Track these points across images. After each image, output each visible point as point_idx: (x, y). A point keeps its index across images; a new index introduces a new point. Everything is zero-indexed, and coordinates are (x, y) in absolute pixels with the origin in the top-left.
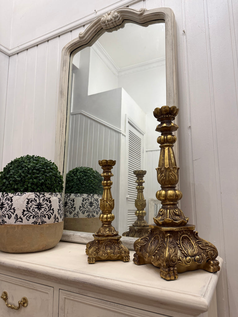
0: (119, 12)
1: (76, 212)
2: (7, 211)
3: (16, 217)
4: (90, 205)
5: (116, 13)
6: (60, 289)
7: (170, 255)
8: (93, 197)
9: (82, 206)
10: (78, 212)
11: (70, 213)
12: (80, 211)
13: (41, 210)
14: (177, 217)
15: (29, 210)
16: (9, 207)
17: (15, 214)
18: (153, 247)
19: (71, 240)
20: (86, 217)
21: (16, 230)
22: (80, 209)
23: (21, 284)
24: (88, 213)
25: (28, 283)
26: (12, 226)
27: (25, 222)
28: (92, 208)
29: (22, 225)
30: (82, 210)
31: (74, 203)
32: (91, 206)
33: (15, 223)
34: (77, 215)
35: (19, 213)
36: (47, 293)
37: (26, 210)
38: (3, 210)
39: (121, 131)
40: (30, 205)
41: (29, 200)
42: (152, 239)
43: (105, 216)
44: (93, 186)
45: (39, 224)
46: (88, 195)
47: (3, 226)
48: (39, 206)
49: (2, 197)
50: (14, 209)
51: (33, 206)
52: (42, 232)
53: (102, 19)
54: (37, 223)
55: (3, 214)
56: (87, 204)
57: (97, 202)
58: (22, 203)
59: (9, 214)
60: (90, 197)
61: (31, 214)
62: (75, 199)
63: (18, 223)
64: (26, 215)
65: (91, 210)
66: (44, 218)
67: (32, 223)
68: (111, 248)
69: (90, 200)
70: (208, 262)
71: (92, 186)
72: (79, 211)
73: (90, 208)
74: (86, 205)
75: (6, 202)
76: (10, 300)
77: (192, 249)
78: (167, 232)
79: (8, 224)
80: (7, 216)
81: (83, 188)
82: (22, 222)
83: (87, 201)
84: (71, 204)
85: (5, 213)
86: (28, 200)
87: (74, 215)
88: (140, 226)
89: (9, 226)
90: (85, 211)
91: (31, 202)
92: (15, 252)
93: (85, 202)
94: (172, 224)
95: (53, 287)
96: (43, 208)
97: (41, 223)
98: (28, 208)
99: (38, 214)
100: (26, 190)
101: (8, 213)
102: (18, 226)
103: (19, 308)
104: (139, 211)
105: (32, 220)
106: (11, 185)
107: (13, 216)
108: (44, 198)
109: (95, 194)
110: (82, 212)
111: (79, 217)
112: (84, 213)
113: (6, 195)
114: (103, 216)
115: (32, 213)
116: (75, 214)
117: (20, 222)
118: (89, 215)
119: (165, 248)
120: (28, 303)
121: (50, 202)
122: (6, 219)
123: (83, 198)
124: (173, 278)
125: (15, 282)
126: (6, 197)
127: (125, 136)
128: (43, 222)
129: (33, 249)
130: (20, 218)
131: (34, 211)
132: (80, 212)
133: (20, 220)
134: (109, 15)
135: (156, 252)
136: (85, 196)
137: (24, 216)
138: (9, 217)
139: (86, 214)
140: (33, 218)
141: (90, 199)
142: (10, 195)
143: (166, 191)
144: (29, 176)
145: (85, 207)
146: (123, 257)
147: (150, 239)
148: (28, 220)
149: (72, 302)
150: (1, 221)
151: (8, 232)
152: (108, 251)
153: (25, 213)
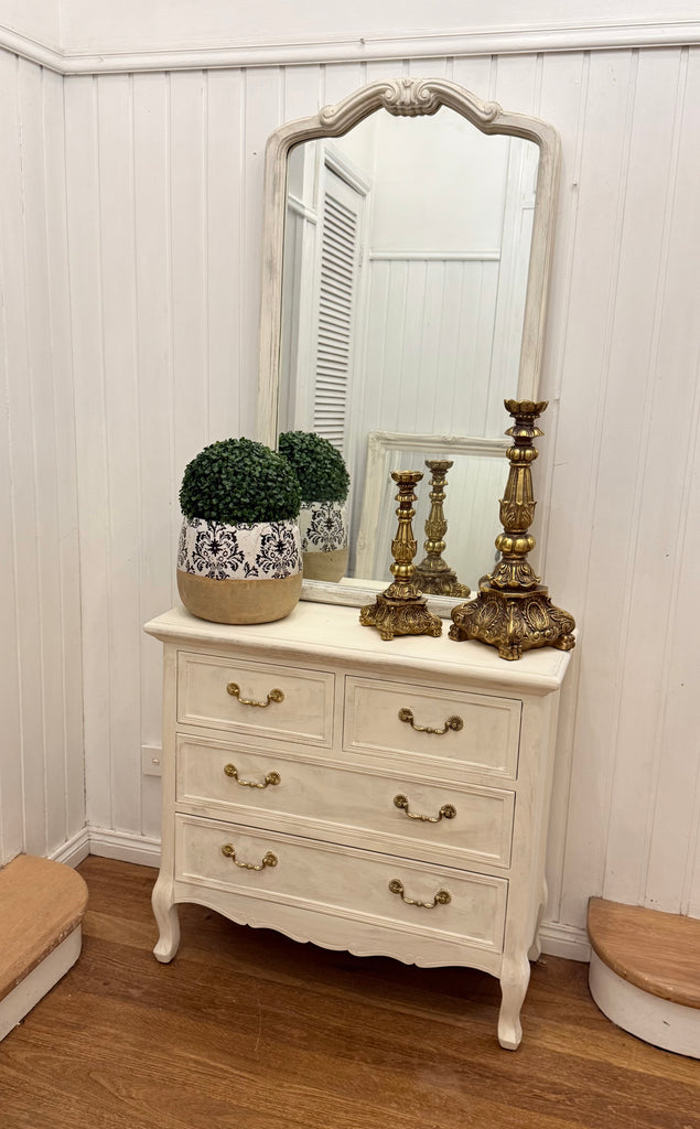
0: (432, 90)
2: (227, 556)
3: (246, 568)
4: (326, 526)
5: (426, 93)
6: (347, 675)
7: (514, 631)
8: (332, 508)
9: (313, 528)
10: (305, 541)
12: (310, 537)
13: (283, 553)
14: (526, 579)
15: (266, 555)
16: (231, 550)
17: (244, 562)
18: (486, 619)
20: (321, 551)
21: (247, 589)
22: (308, 535)
24: (323, 543)
26: (241, 582)
27: (262, 575)
28: (331, 531)
29: (257, 581)
30: (314, 538)
33: (245, 577)
35: (251, 560)
36: (322, 682)
37: (261, 555)
38: (218, 556)
39: (303, 207)
40: (267, 546)
41: (264, 537)
42: (485, 606)
43: (403, 569)
46: (322, 505)
47: (222, 582)
48: (280, 545)
50: (241, 553)
51: (272, 548)
52: (286, 590)
53: (388, 94)
54: (279, 575)
55: (219, 561)
57: (338, 519)
58: (252, 543)
59: (232, 562)
60: (327, 508)
61: (270, 562)
63: (251, 578)
64: (262, 564)
65: (329, 535)
66: (287, 567)
67: (272, 577)
68: (415, 618)
69: (327, 516)
70: (561, 637)
72: (307, 538)
73: (327, 531)
74: (319, 526)
75: (223, 541)
76: (244, 695)
77: (541, 621)
78: (510, 599)
79: (232, 579)
82: (257, 576)
83: (321, 517)
85: (225, 559)
86: (262, 538)
88: (434, 572)
89: (233, 583)
90: (319, 538)
91: (268, 541)
93: (318, 519)
94: (519, 589)
95: (335, 673)
96: (285, 549)
97: (283, 576)
98: (265, 552)
99: (279, 561)
100: (257, 520)
101: (230, 560)
102: (251, 582)
103: (268, 703)
104: (434, 543)
105: (272, 572)
106: (231, 511)
107: (241, 566)
108: (284, 531)
109: (334, 501)
110: (313, 541)
111: (306, 551)
112: (316, 543)
113: (219, 527)
115: (271, 560)
117: (254, 575)
118: (327, 546)
119: (509, 621)
120: (283, 697)
121: (292, 537)
122: (228, 571)
123: (312, 511)
124: (516, 657)
126: (221, 532)
127: (315, 224)
128: (287, 574)
129: (273, 617)
130: (254, 569)
131: (274, 557)
132: (310, 541)
133: (254, 572)
134: (408, 91)
135: (493, 625)
136: (317, 506)
137: (259, 566)
138: (234, 568)
139: (321, 544)
140: (273, 568)
141: (326, 513)
142: (229, 528)
143: (514, 539)
144: (263, 494)
145: (319, 530)
146: (433, 631)
147: (480, 605)
148: (266, 572)
149: (366, 691)
150: (217, 573)
151: (233, 592)
152: (411, 622)
153: (261, 560)
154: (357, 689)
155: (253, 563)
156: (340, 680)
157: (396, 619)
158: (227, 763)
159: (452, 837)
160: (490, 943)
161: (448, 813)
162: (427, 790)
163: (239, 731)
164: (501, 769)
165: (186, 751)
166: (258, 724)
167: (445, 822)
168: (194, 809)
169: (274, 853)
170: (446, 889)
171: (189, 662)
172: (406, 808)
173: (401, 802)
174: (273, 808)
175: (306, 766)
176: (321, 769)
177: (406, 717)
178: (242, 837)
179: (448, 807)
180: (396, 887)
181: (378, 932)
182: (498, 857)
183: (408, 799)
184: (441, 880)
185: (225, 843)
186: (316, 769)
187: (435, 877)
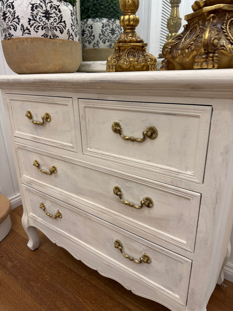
1: (95, 41)
2: (11, 21)
3: (22, 28)
4: (111, 33)
6: (78, 98)
7: (210, 38)
8: (115, 23)
9: (102, 34)
10: (98, 42)
11: (89, 43)
12: (101, 40)
13: (50, 20)
15: (36, 19)
16: (12, 16)
17: (20, 24)
19: (91, 69)
20: (108, 48)
21: (25, 44)
22: (100, 38)
23: (41, 100)
24: (109, 43)
25: (47, 99)
26: (21, 39)
27: (33, 34)
28: (114, 36)
29: (31, 38)
30: (103, 39)
31: (92, 30)
32: (113, 34)
33: (23, 35)
34: (97, 44)
36: (67, 105)
37: (32, 18)
38: (6, 22)
40: (36, 13)
41: (33, 5)
42: (188, 33)
44: (114, 7)
45: (50, 38)
46: (108, 20)
47: (11, 41)
48: (47, 15)
49: (2, 5)
50: (18, 18)
51: (40, 14)
52: (55, 48)
54: (48, 36)
55: (7, 26)
56: (108, 31)
57: (119, 30)
58: (25, 9)
59: (14, 25)
60: (112, 22)
61: (39, 25)
62: (94, 25)
63: (26, 36)
64: (33, 25)
65: (113, 39)
66: (55, 31)
67: (42, 36)
68: (134, 56)
69: (111, 27)
71: (112, 7)
72: (99, 39)
73: (112, 36)
74: (106, 33)
75: (8, 10)
76: (35, 118)
79: (15, 37)
80: (12, 27)
81: (102, 9)
82: (30, 34)
83: (107, 27)
84: (89, 31)
85: (10, 24)
86: (31, 6)
87: (93, 45)
89: (17, 40)
90: (106, 39)
91: (36, 8)
92: (30, 72)
93: (105, 28)
95: (72, 98)
96: (52, 17)
97: (52, 37)
98: (34, 16)
99: (46, 25)
101: (12, 24)
102: (27, 38)
103: (43, 123)
105: (41, 32)
107: (19, 27)
108: (51, 4)
109: (116, 18)
110: (103, 42)
111: (99, 47)
112: (105, 43)
114: (124, 18)
115: (40, 23)
116: (95, 44)
117: (28, 34)
118: (111, 45)
119: (205, 31)
120: (50, 118)
121: (60, 11)
122: (12, 32)
123: (102, 23)
124: (211, 66)
125: (35, 100)
126: (6, 4)
128: (55, 36)
129: (50, 67)
130: (27, 29)
131: (42, 21)
132: (101, 42)
133: (27, 31)
135: (192, 43)
136: (105, 20)
137: (31, 27)
138: (15, 29)
139: (107, 44)
140: (42, 29)
141: (111, 25)
145: (106, 35)
146: (149, 66)
147: (184, 35)
148: (37, 32)
149: (92, 109)
150: (8, 35)
151: (17, 48)
152: (131, 59)
153: (32, 22)
154: (87, 109)
155: (26, 25)
156: (75, 102)
157: (120, 57)
158: (35, 159)
159: (151, 220)
160: (178, 296)
161: (148, 203)
162: (134, 184)
163: (35, 140)
164: (189, 173)
165: (20, 152)
166: (43, 136)
167: (146, 210)
168: (27, 183)
169: (60, 211)
170: (148, 254)
171: (10, 100)
172: (120, 196)
173: (118, 191)
174: (57, 187)
175: (68, 164)
176: (75, 166)
177: (117, 129)
178: (47, 200)
179: (147, 199)
180: (118, 245)
181: (111, 267)
182: (185, 242)
183: (122, 190)
184: (145, 248)
185: (41, 202)
186: (72, 165)
187: (141, 245)
